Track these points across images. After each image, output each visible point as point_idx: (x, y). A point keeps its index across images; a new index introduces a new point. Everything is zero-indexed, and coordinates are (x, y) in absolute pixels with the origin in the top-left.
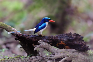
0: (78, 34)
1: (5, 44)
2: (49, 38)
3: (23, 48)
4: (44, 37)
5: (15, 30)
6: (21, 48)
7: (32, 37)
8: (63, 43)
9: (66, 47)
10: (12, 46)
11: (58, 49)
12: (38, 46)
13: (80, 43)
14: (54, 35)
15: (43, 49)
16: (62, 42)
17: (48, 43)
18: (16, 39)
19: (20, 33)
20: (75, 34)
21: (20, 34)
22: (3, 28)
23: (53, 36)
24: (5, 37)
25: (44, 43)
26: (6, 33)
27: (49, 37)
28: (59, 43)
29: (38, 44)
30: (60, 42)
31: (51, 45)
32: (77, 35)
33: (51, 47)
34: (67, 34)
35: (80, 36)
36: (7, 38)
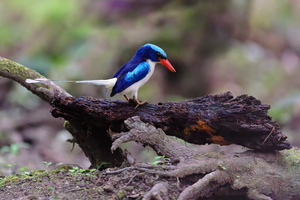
0: (252, 98)
1: (20, 129)
2: (159, 109)
3: (78, 143)
4: (145, 106)
5: (52, 83)
6: (69, 140)
7: (106, 108)
8: (204, 128)
9: (215, 138)
10: (41, 134)
11: (188, 144)
12: (125, 136)
13: (260, 126)
14: (177, 101)
15: (141, 145)
16: (200, 122)
17: (157, 125)
18: (54, 114)
19: (68, 95)
20: (244, 96)
21: (67, 99)
22: (14, 79)
23: (171, 104)
24: (18, 106)
25: (143, 126)
26: (21, 93)
27: (160, 107)
28: (193, 127)
29: (126, 130)
30: (196, 124)
31: (168, 133)
32: (249, 100)
33: (167, 137)
34: (216, 98)
35: (258, 103)
36: (25, 110)
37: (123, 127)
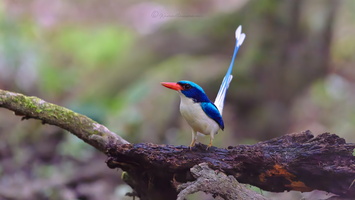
0: (335, 136)
1: (73, 185)
2: (229, 154)
3: (139, 196)
4: (213, 150)
5: (106, 129)
6: (128, 194)
7: (169, 155)
8: (282, 172)
9: (293, 184)
10: (96, 190)
11: (265, 192)
12: (192, 186)
13: (346, 168)
14: (249, 143)
15: (210, 196)
16: (277, 166)
17: (228, 172)
18: (111, 165)
19: (125, 142)
20: (326, 134)
21: (124, 146)
22: (62, 126)
23: (243, 148)
24: (70, 158)
25: (212, 174)
26: (73, 144)
27: (231, 151)
28: (269, 172)
29: (193, 179)
30: (273, 168)
31: (240, 181)
32: (332, 139)
33: (240, 186)
34: (294, 138)
35: (342, 141)
36: (79, 164)
37: (188, 176)
